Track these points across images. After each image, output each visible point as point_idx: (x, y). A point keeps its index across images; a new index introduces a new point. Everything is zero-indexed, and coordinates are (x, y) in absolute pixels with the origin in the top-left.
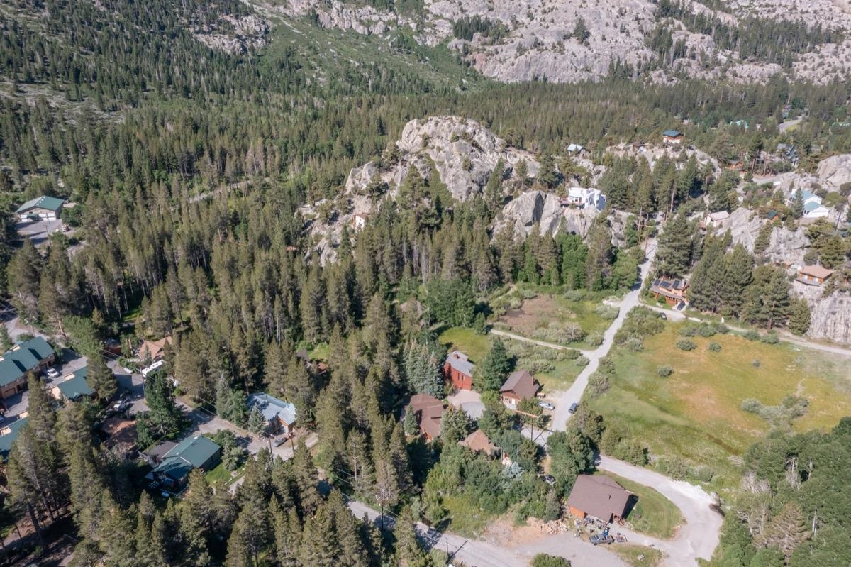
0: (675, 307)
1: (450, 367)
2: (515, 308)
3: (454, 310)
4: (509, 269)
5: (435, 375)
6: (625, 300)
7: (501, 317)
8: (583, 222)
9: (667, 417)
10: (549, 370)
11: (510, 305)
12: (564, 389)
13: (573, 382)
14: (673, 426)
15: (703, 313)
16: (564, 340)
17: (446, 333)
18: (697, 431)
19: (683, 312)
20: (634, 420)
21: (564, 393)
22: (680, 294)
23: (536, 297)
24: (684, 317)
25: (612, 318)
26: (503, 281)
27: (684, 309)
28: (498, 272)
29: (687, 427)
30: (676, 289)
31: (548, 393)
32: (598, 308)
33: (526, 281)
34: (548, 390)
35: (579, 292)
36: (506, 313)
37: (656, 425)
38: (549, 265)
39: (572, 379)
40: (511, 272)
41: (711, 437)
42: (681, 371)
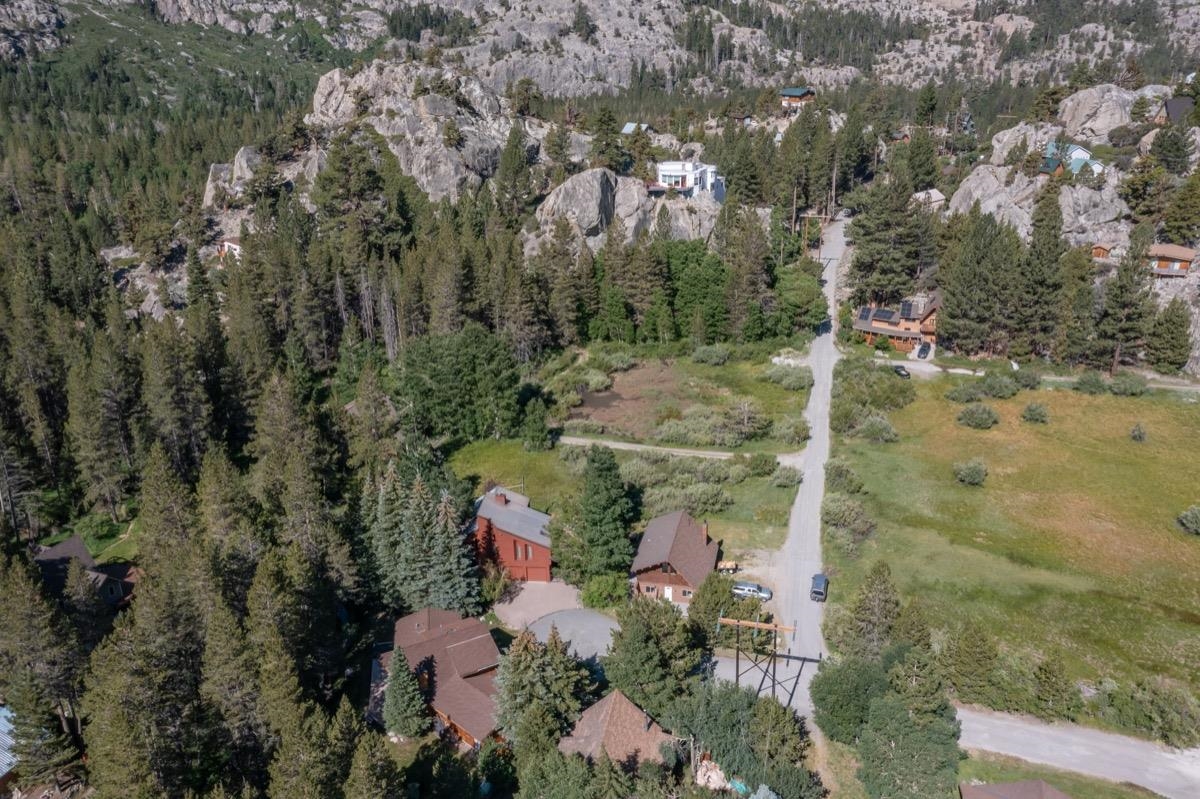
0: (914, 354)
1: (490, 527)
2: (598, 391)
3: (471, 402)
4: (572, 316)
6: (813, 352)
7: (573, 410)
8: (696, 222)
9: (1042, 576)
10: (719, 507)
11: (587, 384)
12: (778, 542)
13: (786, 525)
14: (1068, 596)
15: (973, 358)
16: (729, 437)
17: (458, 456)
18: (1129, 599)
19: (931, 362)
20: (972, 596)
21: (777, 554)
22: (915, 328)
23: (633, 366)
24: (940, 369)
25: (803, 386)
26: (562, 342)
27: (931, 354)
28: (550, 323)
29: (1099, 594)
30: (907, 319)
31: (741, 558)
32: (767, 371)
33: (607, 338)
34: (738, 552)
35: (720, 348)
36: (582, 403)
37: (1029, 599)
38: (650, 301)
39: (781, 519)
40: (577, 321)
41: (1169, 610)
42: (999, 470)
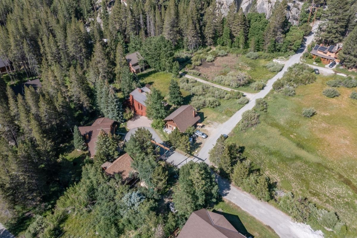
0: (327, 66)
2: (208, 62)
4: (211, 36)
5: (115, 103)
6: (290, 60)
7: (196, 67)
8: (270, 6)
9: (303, 153)
10: (215, 106)
11: (206, 59)
12: (222, 121)
13: (231, 116)
14: (306, 162)
15: (350, 70)
16: (234, 84)
17: (153, 75)
18: (328, 169)
19: (333, 69)
20: (271, 154)
21: (220, 125)
23: (226, 55)
24: (334, 73)
25: (275, 72)
26: (207, 44)
27: (335, 67)
28: (203, 37)
29: (319, 164)
31: (208, 124)
32: (268, 64)
33: (223, 45)
34: (208, 121)
35: (257, 54)
36: (201, 65)
37: (291, 159)
38: (239, 35)
39: (230, 114)
40: (213, 38)
41: (341, 176)
42: (323, 114)
